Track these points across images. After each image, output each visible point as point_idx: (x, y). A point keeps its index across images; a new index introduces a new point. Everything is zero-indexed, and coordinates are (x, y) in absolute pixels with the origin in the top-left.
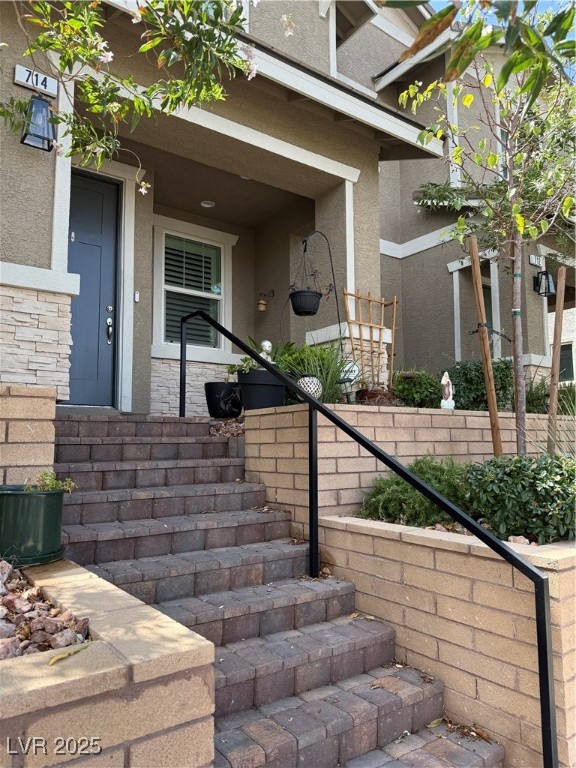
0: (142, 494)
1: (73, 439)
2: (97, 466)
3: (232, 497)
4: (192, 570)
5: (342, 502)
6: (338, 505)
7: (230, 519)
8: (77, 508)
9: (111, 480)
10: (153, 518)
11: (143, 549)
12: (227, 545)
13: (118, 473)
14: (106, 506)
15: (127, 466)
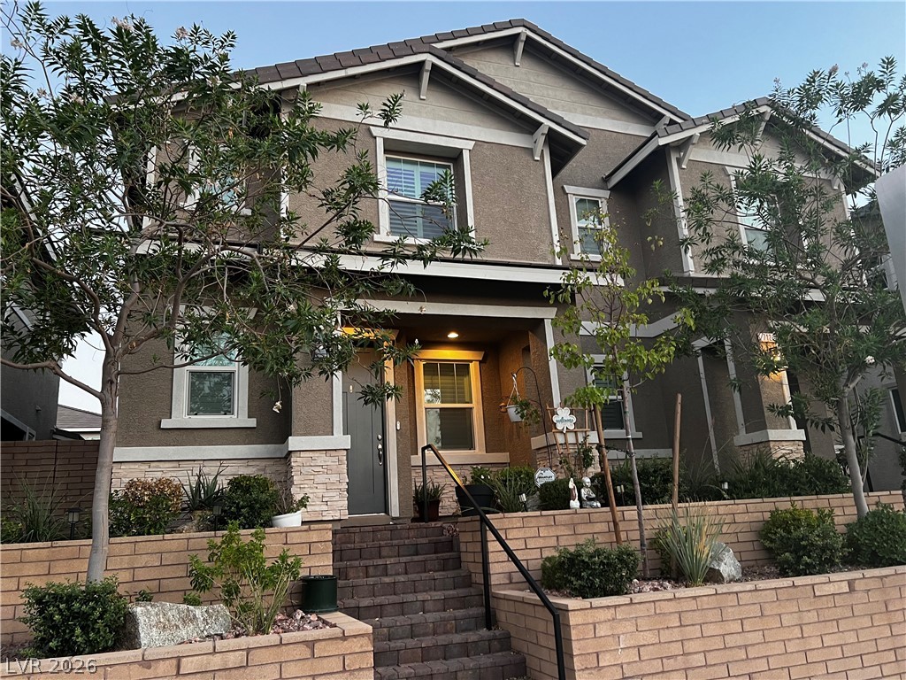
0: (387, 580)
1: (349, 545)
2: (362, 563)
3: (447, 580)
4: (409, 623)
5: (514, 581)
6: (511, 583)
7: (439, 595)
8: (350, 589)
9: (371, 570)
10: (395, 594)
11: (385, 612)
12: (438, 611)
13: (376, 566)
14: (366, 587)
15: (380, 562)
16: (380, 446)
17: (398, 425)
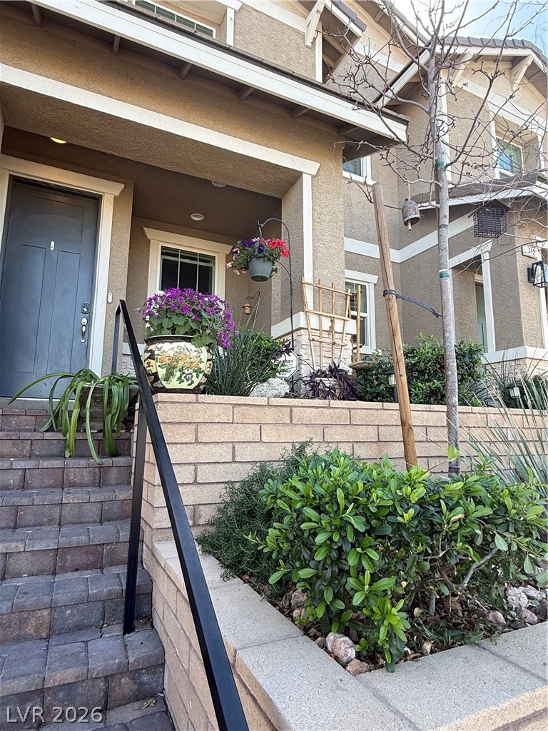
6: (195, 525)
16: (84, 320)
17: (110, 297)
